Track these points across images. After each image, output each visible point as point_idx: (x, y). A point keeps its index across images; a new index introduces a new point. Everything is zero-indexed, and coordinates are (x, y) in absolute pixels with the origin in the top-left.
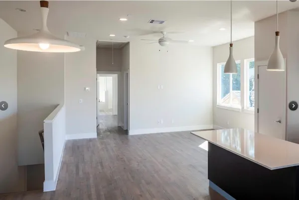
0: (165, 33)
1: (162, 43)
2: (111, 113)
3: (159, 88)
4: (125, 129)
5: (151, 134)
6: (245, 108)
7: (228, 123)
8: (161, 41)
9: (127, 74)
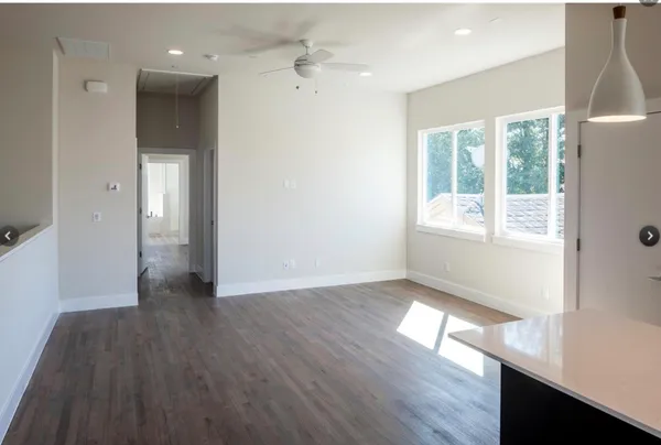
0: (310, 44)
1: (303, 68)
2: (176, 241)
3: (287, 184)
4: (207, 280)
5: (268, 294)
6: (497, 233)
7: (448, 269)
8: (300, 65)
9: (212, 152)
